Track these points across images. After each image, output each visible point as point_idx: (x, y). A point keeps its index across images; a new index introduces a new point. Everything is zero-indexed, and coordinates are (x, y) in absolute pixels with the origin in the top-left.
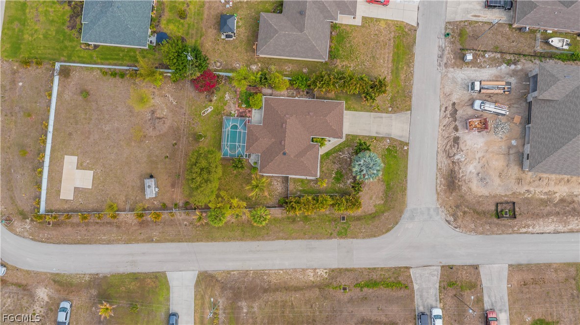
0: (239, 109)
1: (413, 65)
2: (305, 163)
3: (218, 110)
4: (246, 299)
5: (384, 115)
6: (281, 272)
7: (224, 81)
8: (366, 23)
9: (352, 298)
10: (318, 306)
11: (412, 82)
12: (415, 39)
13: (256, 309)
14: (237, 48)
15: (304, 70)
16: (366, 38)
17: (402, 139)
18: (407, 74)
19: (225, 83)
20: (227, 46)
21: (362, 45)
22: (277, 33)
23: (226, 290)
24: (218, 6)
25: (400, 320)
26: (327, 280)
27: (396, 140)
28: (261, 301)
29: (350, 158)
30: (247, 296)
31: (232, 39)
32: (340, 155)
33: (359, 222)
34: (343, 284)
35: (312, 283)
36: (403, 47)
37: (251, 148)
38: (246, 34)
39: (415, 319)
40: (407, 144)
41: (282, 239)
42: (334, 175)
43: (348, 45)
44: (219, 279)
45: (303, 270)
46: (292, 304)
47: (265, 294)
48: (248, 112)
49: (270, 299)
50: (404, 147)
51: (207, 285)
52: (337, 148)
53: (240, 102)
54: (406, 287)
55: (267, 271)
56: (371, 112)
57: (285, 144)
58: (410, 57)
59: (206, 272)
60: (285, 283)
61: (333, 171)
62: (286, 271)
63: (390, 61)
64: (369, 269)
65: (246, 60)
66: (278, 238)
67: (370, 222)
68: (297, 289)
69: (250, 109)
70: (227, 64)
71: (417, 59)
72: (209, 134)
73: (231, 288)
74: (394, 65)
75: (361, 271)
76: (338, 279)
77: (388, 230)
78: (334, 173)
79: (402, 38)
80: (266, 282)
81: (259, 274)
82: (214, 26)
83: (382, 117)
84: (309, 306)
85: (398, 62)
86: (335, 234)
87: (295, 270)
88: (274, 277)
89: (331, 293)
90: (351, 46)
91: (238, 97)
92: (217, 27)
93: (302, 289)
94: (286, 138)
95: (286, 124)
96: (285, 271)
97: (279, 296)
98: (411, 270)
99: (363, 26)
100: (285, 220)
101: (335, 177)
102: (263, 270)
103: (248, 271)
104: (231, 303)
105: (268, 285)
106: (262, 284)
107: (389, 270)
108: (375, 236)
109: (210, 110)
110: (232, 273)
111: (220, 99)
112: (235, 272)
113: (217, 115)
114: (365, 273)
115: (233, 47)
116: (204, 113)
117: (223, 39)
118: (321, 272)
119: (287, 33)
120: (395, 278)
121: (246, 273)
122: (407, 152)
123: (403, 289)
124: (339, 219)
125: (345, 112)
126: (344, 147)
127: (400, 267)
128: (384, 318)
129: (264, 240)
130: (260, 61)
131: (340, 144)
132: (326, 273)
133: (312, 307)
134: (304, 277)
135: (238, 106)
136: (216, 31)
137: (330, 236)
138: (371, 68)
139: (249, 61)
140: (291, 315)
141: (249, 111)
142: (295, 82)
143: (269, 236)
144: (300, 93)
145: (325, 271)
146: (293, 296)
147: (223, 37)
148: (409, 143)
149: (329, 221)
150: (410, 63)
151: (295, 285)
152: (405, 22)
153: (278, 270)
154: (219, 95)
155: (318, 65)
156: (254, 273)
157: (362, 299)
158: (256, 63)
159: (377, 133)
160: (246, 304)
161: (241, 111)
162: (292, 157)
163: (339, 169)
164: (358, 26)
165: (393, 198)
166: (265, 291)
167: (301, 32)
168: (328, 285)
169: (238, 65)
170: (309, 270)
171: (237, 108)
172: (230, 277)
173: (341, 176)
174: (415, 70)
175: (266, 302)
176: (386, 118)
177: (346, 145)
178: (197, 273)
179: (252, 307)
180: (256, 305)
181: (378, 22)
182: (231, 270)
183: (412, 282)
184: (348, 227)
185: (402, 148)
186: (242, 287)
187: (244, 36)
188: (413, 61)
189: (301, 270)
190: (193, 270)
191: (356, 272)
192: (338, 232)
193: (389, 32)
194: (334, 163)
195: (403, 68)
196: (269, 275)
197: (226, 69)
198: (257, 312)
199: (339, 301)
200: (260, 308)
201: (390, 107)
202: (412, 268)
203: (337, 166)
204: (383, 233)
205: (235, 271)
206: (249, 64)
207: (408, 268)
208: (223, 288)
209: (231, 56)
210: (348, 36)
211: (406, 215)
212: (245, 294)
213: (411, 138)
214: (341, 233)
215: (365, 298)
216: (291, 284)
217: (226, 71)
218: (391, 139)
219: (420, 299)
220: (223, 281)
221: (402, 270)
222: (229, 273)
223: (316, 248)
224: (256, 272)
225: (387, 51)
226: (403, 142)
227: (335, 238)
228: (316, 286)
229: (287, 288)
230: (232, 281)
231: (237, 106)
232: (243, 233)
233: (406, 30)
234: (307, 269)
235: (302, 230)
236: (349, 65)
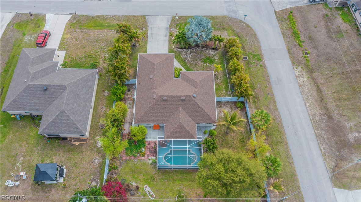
0: (146, 156)
1: (106, 16)
2: (201, 79)
3: (148, 179)
4: (345, 135)
5: (149, 32)
6: (307, 104)
7: (114, 175)
8: (64, 47)
9: (312, 47)
10: (329, 72)
11: (120, 16)
12: (83, 15)
13: (352, 124)
14: (76, 163)
15: (106, 94)
16: (79, 47)
17: (170, 20)
18: (114, 19)
19: (116, 174)
20: (73, 176)
21: (85, 49)
22: (64, 111)
23: (342, 156)
24: (23, 190)
25: (320, 13)
26: (303, 67)
27: (171, 23)
28: (341, 120)
29: (190, 53)
30: (341, 134)
31: (65, 170)
32: (188, 61)
33: (245, 47)
34: (302, 55)
35: (309, 79)
36: (90, 23)
37: (191, 133)
38: (62, 154)
39: (315, 4)
40: (174, 17)
41: (276, 105)
42: (208, 64)
43: (84, 60)
44: (334, 164)
45: (300, 86)
46: (334, 92)
47: (334, 117)
48: (150, 146)
49: (336, 112)
50: (176, 19)
51: (345, 176)
52: (182, 64)
53: (138, 155)
54: (291, 13)
55: (311, 117)
56: (147, 41)
57: (184, 96)
58: (99, 18)
59: (331, 179)
60: (316, 101)
61: (204, 65)
62: (306, 100)
63: (101, 31)
64: (284, 37)
65: (91, 152)
66: (276, 109)
67: (243, 39)
68: (319, 90)
69: (147, 144)
70: (95, 174)
71: (100, 13)
72: (176, 188)
73: (339, 152)
74: (105, 29)
75: (288, 43)
76: (300, 59)
77: (248, 26)
78: (205, 64)
79: (81, 24)
80: (322, 117)
81: (316, 125)
82: (46, 193)
83: (152, 34)
84: (332, 79)
85: (102, 26)
86: (261, 63)
87: (302, 93)
88: (314, 110)
89: (313, 63)
90: (86, 57)
91: (133, 157)
92: (49, 189)
93: (318, 86)
94: (178, 95)
95: (164, 96)
96: (305, 102)
97: (332, 105)
98: (277, 10)
99: (67, 50)
100: (256, 105)
101: (210, 64)
102: (311, 121)
103: (316, 136)
104: (355, 149)
105: (324, 116)
106: (325, 121)
107: (281, 24)
108: (255, 35)
109: (148, 189)
110: (323, 151)
111: (135, 178)
112: (322, 148)
113: (154, 179)
114: (288, 40)
115: (74, 168)
116: (152, 196)
117: (64, 180)
118: (297, 72)
119: (65, 102)
120: (286, 20)
121: (318, 136)
122: (180, 17)
123: (293, 15)
124: (246, 61)
125: (148, 52)
126: (181, 58)
127: (277, 18)
128: (322, 23)
129: (281, 122)
130: (94, 138)
131: (178, 61)
132: (297, 68)
133: (331, 77)
134: (307, 85)
135: (144, 156)
136: (53, 190)
137: (263, 66)
138: (107, 42)
139: (92, 149)
140: (346, 92)
141: (149, 144)
142: (119, 96)
143: (276, 118)
144: (129, 98)
145: (295, 69)
146: (326, 93)
147: (61, 180)
148: (173, 16)
149: (249, 69)
150: (105, 18)
151: (316, 92)
152: (68, 22)
153: (307, 108)
154: (130, 179)
155: (101, 82)
156: (316, 129)
157: (311, 40)
158: (95, 142)
159: (166, 36)
160: (350, 134)
161: (148, 153)
162: (196, 90)
163: (201, 61)
164: (66, 53)
165: (220, 25)
166: (330, 117)
167: (66, 88)
168: (307, 67)
169: (96, 161)
170: (299, 81)
171: (146, 157)
172: (329, 153)
173: (208, 59)
174: (111, 14)
175: (341, 116)
176: (152, 31)
177: (179, 57)
178: (335, 189)
179: (351, 128)
180: (348, 125)
181: (65, 39)
182: (320, 152)
183: (286, 9)
184: (252, 54)
185: (177, 20)
186: (334, 140)
187: (63, 156)
188: (103, 16)
189: (301, 88)
190: (334, 194)
191: (289, 46)
192: (258, 61)
193: (75, 32)
194: (196, 65)
195: (108, 22)
196: (314, 115)
197: (100, 174)
198: (354, 123)
199: (319, 56)
200: (349, 120)
201: (142, 30)
202: (275, 10)
203: (199, 62)
204: (251, 29)
205: (320, 148)
206: (95, 149)
207: (276, 12)
208: (342, 159)
209: (85, 170)
210: (75, 60)
211: (233, 15)
212: (339, 136)
213: (168, 15)
214: (258, 58)
215: (310, 38)
216: (316, 95)
217: (102, 174)
218: (170, 27)
219: (298, 3)
220: (334, 160)
221: (278, 16)
222: (325, 154)
223: (277, 77)
224: (315, 128)
225: (92, 33)
226: (172, 19)
227: (264, 62)
228: (311, 75)
229: (321, 98)
230: (332, 150)
231: (143, 158)
232: (279, 144)
233: (75, 21)
234: (299, 83)
235: (263, 89)
236: (103, 58)
